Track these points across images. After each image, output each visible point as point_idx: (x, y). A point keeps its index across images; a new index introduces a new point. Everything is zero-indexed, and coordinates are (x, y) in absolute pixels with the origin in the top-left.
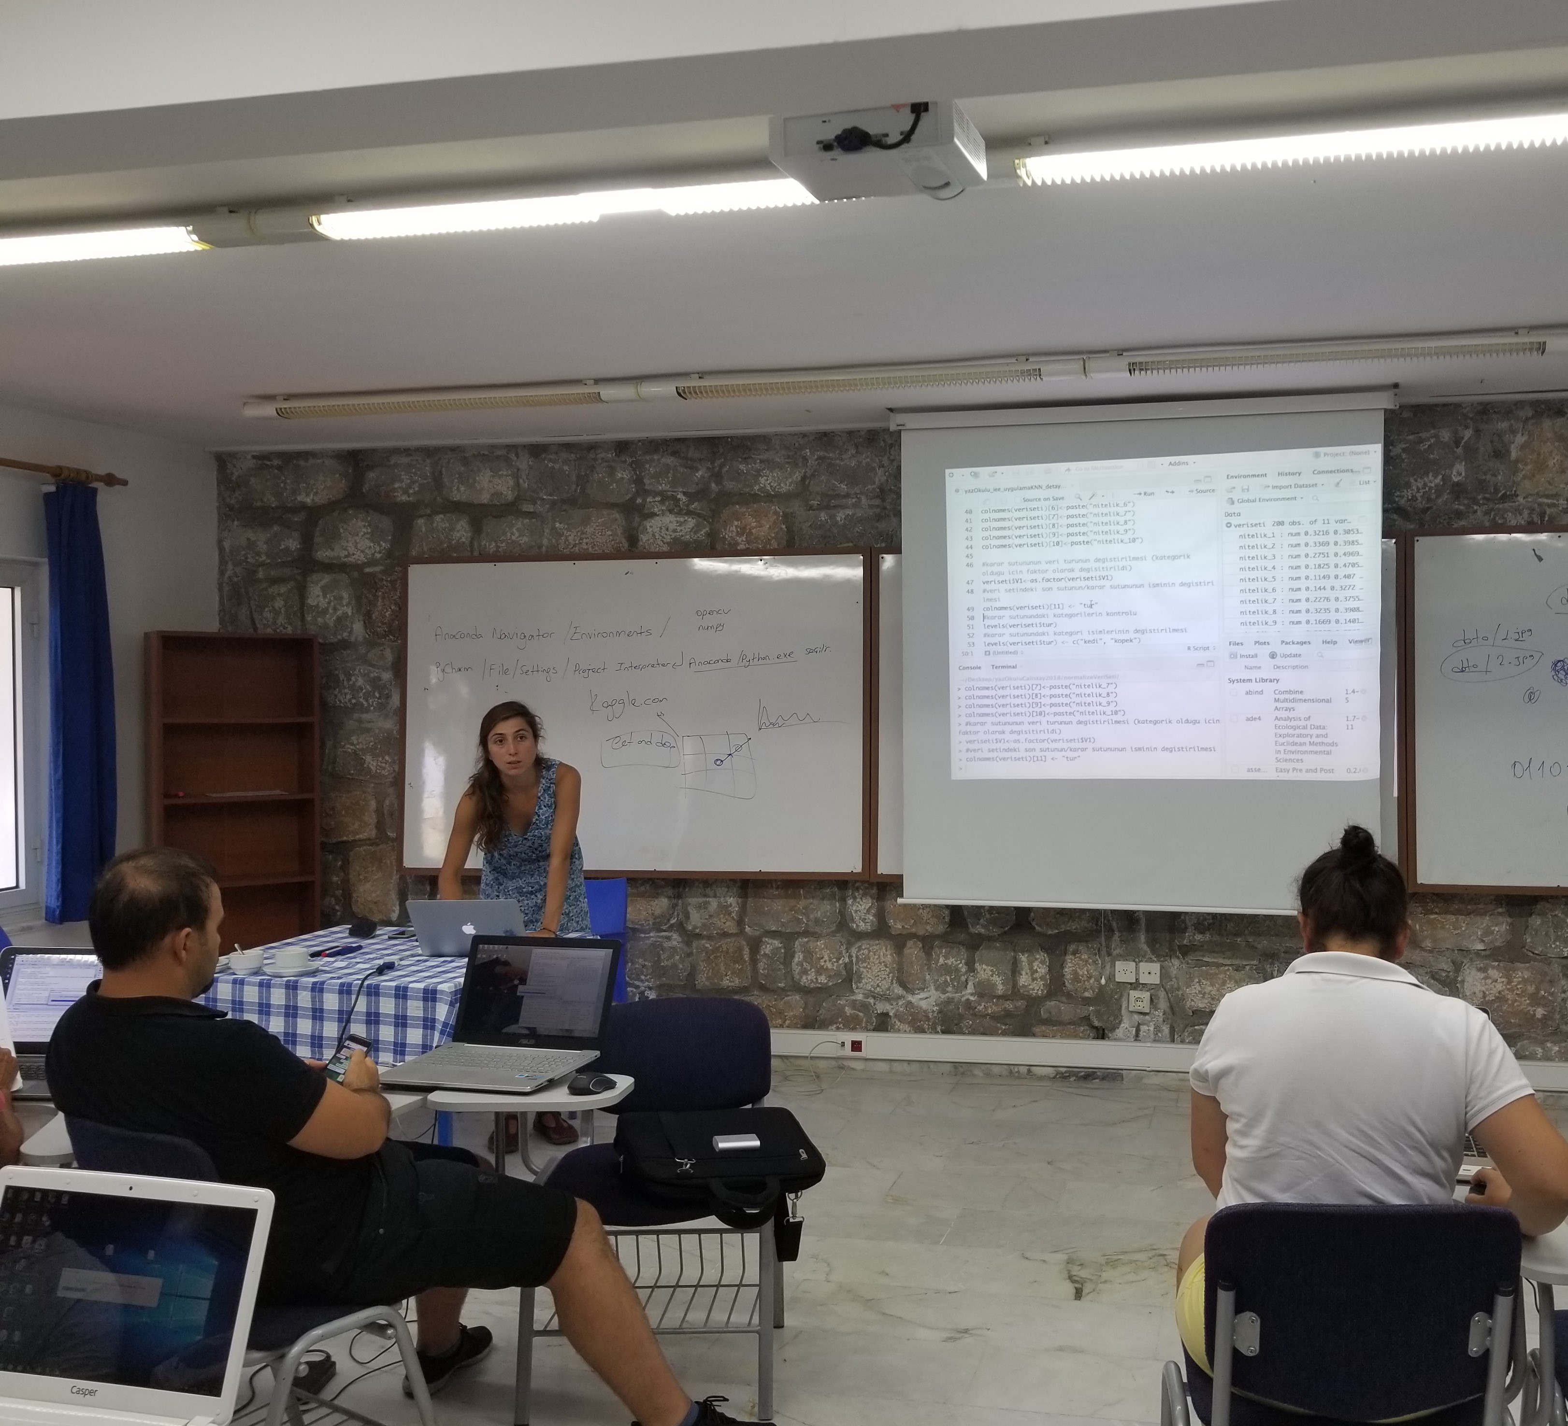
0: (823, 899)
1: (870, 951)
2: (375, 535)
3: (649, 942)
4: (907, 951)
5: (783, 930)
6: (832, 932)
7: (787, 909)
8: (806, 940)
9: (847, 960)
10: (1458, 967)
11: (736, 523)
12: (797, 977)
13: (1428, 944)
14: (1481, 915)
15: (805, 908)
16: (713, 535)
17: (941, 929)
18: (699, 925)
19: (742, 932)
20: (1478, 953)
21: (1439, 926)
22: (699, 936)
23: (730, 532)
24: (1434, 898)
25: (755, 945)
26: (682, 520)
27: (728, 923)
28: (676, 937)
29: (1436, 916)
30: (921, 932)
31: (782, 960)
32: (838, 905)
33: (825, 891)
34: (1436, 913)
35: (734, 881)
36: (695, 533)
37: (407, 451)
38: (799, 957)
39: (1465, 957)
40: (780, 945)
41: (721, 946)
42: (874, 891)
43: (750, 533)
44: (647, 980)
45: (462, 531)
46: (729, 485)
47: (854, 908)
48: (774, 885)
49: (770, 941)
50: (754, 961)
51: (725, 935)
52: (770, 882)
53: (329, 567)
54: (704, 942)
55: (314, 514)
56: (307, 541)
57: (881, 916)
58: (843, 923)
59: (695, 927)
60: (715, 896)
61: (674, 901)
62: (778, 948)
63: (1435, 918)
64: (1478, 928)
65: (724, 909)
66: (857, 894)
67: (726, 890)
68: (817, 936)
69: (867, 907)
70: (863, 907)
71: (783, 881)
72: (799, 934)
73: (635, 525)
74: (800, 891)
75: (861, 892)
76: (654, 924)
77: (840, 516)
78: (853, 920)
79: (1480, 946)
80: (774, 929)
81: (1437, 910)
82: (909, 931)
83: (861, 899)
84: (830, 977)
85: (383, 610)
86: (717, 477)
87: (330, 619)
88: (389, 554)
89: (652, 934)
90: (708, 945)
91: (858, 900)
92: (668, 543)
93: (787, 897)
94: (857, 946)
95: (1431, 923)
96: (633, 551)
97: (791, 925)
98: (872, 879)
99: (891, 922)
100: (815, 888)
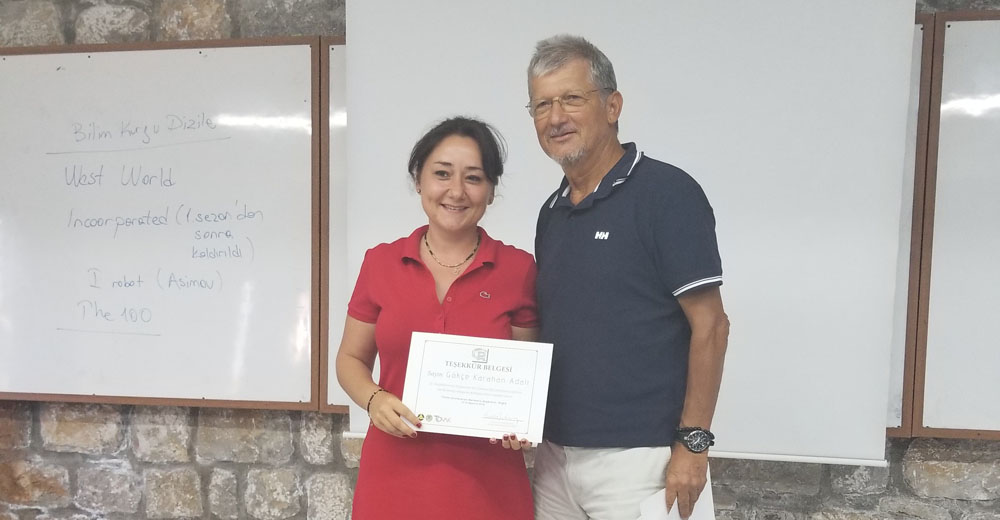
0: (276, 429)
1: (324, 485)
3: (99, 468)
5: (235, 460)
6: (288, 464)
7: (239, 438)
8: (258, 471)
9: (301, 493)
10: (956, 517)
11: (176, 13)
12: (249, 509)
13: (925, 492)
14: (987, 462)
15: (258, 438)
16: (152, 27)
18: (149, 453)
19: (192, 461)
20: (979, 504)
21: (939, 472)
22: (148, 464)
23: (171, 24)
24: (936, 442)
25: (206, 476)
26: (120, 10)
27: (178, 452)
28: (126, 464)
29: (936, 462)
31: (234, 491)
32: (291, 435)
33: (277, 420)
34: (936, 459)
35: (182, 408)
36: (135, 24)
38: (252, 488)
39: (964, 508)
40: (232, 476)
41: (171, 475)
42: (329, 422)
43: (192, 24)
44: (98, 508)
47: (308, 439)
48: (225, 413)
49: (222, 471)
50: (205, 491)
51: (176, 464)
52: (222, 409)
54: (153, 470)
57: (336, 447)
58: (297, 456)
59: (145, 455)
60: (164, 423)
61: (123, 427)
62: (229, 479)
63: (935, 465)
64: (982, 476)
65: (173, 437)
66: (310, 425)
67: (175, 417)
68: (270, 467)
69: (322, 439)
70: (317, 438)
71: (234, 410)
73: (72, 18)
74: (251, 421)
75: (315, 422)
76: (104, 450)
78: (306, 451)
79: (983, 496)
80: (225, 459)
81: (938, 456)
83: (315, 429)
84: (283, 510)
89: (102, 461)
90: (158, 474)
91: (312, 430)
92: (105, 37)
93: (239, 426)
94: (311, 478)
95: (929, 469)
96: (69, 42)
97: (243, 454)
98: (322, 410)
99: (346, 455)
100: (267, 418)
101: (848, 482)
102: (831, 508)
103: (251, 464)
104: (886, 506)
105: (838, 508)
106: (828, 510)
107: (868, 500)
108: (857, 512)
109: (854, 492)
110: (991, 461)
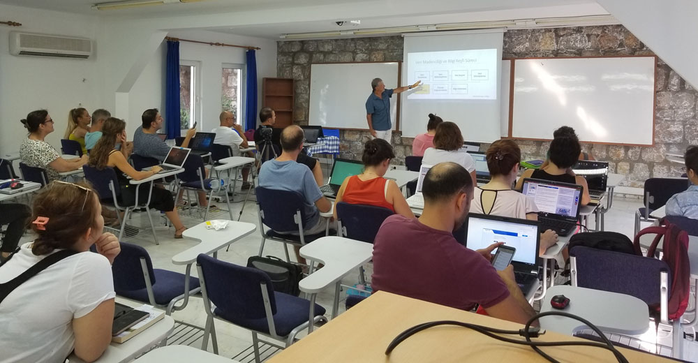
1: (399, 148)
2: (306, 58)
4: (406, 148)
11: (374, 55)
16: (369, 58)
23: (373, 57)
26: (364, 55)
36: (366, 58)
37: (312, 41)
43: (377, 58)
45: (322, 57)
46: (373, 47)
47: (396, 139)
53: (297, 64)
55: (295, 53)
56: (293, 59)
57: (401, 140)
69: (398, 138)
73: (355, 56)
76: (356, 140)
77: (395, 54)
82: (407, 144)
85: (307, 73)
86: (371, 45)
87: (297, 75)
88: (308, 62)
92: (360, 60)
96: (354, 61)
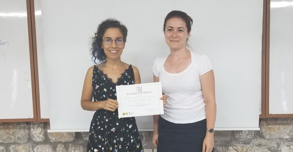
0: (20, 129)
1: (42, 150)
4: (57, 149)
5: (5, 142)
6: (26, 142)
7: (5, 134)
8: (14, 146)
10: (279, 145)
13: (268, 137)
14: (289, 125)
15: (13, 133)
17: (72, 139)
20: (286, 140)
21: (272, 130)
24: (271, 119)
29: (271, 126)
30: (63, 141)
32: (27, 131)
33: (21, 126)
34: (271, 125)
39: (281, 141)
40: (4, 149)
42: (42, 125)
47: (34, 132)
57: (46, 135)
58: (30, 139)
63: (271, 127)
64: (288, 130)
66: (35, 127)
68: (19, 144)
69: (40, 132)
70: (38, 132)
71: (2, 122)
72: (11, 144)
74: (10, 126)
75: (36, 125)
78: (34, 137)
79: (288, 137)
80: (0, 142)
82: (58, 141)
83: (37, 128)
91: (36, 129)
93: (5, 129)
94: (36, 148)
95: (269, 128)
97: (7, 140)
98: (39, 121)
99: (50, 137)
100: (16, 125)
101: (240, 135)
102: (235, 144)
103: (11, 143)
104: (254, 143)
105: (237, 145)
106: (234, 146)
107: (248, 141)
108: (244, 145)
109: (243, 138)
110: (290, 124)
